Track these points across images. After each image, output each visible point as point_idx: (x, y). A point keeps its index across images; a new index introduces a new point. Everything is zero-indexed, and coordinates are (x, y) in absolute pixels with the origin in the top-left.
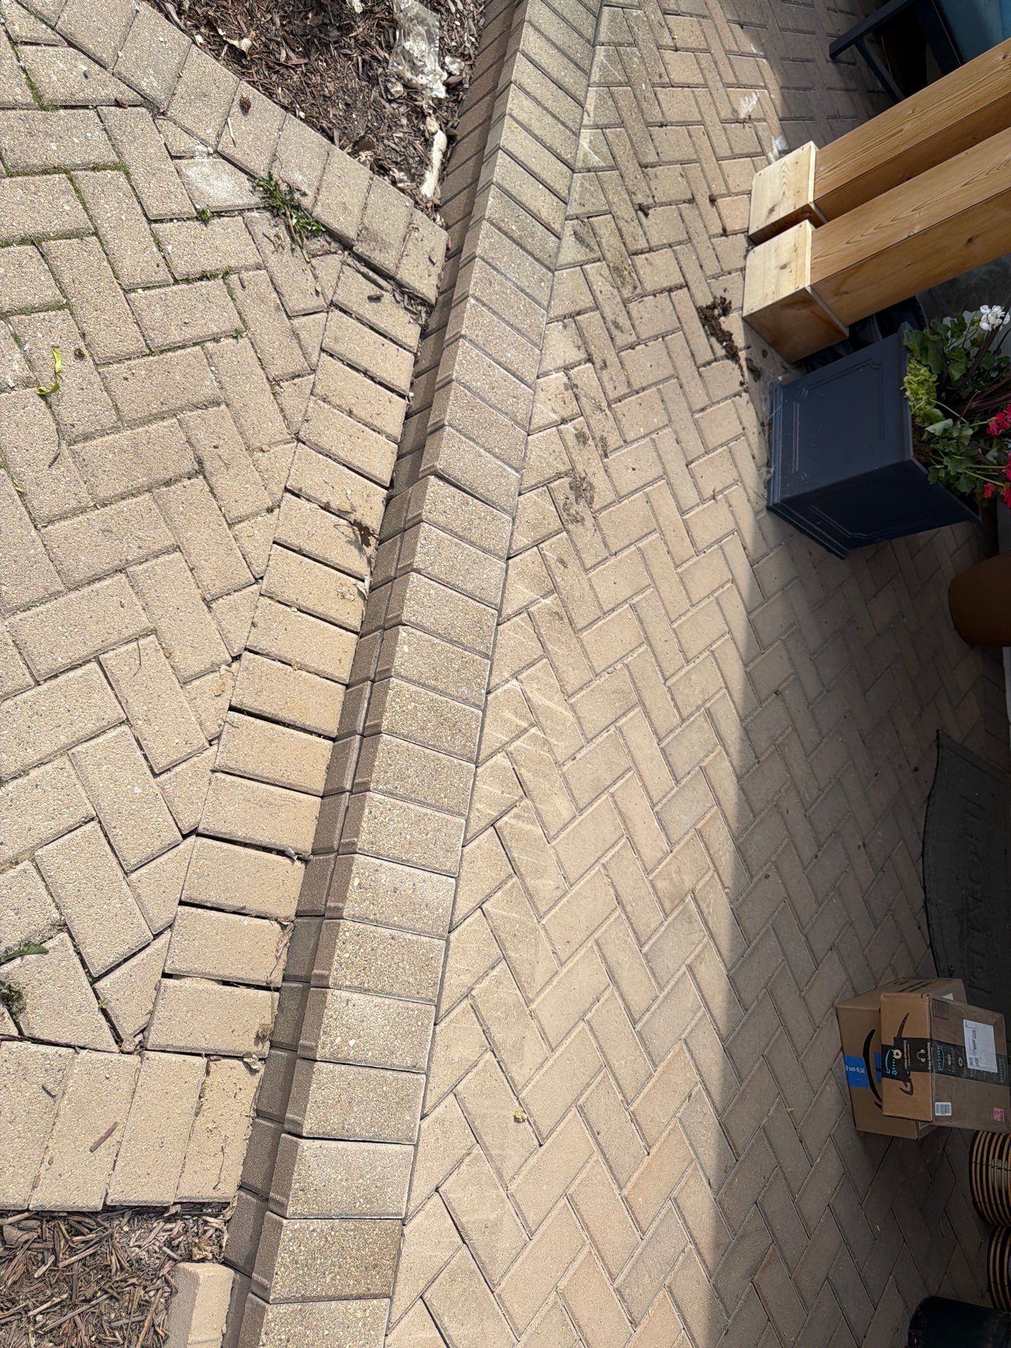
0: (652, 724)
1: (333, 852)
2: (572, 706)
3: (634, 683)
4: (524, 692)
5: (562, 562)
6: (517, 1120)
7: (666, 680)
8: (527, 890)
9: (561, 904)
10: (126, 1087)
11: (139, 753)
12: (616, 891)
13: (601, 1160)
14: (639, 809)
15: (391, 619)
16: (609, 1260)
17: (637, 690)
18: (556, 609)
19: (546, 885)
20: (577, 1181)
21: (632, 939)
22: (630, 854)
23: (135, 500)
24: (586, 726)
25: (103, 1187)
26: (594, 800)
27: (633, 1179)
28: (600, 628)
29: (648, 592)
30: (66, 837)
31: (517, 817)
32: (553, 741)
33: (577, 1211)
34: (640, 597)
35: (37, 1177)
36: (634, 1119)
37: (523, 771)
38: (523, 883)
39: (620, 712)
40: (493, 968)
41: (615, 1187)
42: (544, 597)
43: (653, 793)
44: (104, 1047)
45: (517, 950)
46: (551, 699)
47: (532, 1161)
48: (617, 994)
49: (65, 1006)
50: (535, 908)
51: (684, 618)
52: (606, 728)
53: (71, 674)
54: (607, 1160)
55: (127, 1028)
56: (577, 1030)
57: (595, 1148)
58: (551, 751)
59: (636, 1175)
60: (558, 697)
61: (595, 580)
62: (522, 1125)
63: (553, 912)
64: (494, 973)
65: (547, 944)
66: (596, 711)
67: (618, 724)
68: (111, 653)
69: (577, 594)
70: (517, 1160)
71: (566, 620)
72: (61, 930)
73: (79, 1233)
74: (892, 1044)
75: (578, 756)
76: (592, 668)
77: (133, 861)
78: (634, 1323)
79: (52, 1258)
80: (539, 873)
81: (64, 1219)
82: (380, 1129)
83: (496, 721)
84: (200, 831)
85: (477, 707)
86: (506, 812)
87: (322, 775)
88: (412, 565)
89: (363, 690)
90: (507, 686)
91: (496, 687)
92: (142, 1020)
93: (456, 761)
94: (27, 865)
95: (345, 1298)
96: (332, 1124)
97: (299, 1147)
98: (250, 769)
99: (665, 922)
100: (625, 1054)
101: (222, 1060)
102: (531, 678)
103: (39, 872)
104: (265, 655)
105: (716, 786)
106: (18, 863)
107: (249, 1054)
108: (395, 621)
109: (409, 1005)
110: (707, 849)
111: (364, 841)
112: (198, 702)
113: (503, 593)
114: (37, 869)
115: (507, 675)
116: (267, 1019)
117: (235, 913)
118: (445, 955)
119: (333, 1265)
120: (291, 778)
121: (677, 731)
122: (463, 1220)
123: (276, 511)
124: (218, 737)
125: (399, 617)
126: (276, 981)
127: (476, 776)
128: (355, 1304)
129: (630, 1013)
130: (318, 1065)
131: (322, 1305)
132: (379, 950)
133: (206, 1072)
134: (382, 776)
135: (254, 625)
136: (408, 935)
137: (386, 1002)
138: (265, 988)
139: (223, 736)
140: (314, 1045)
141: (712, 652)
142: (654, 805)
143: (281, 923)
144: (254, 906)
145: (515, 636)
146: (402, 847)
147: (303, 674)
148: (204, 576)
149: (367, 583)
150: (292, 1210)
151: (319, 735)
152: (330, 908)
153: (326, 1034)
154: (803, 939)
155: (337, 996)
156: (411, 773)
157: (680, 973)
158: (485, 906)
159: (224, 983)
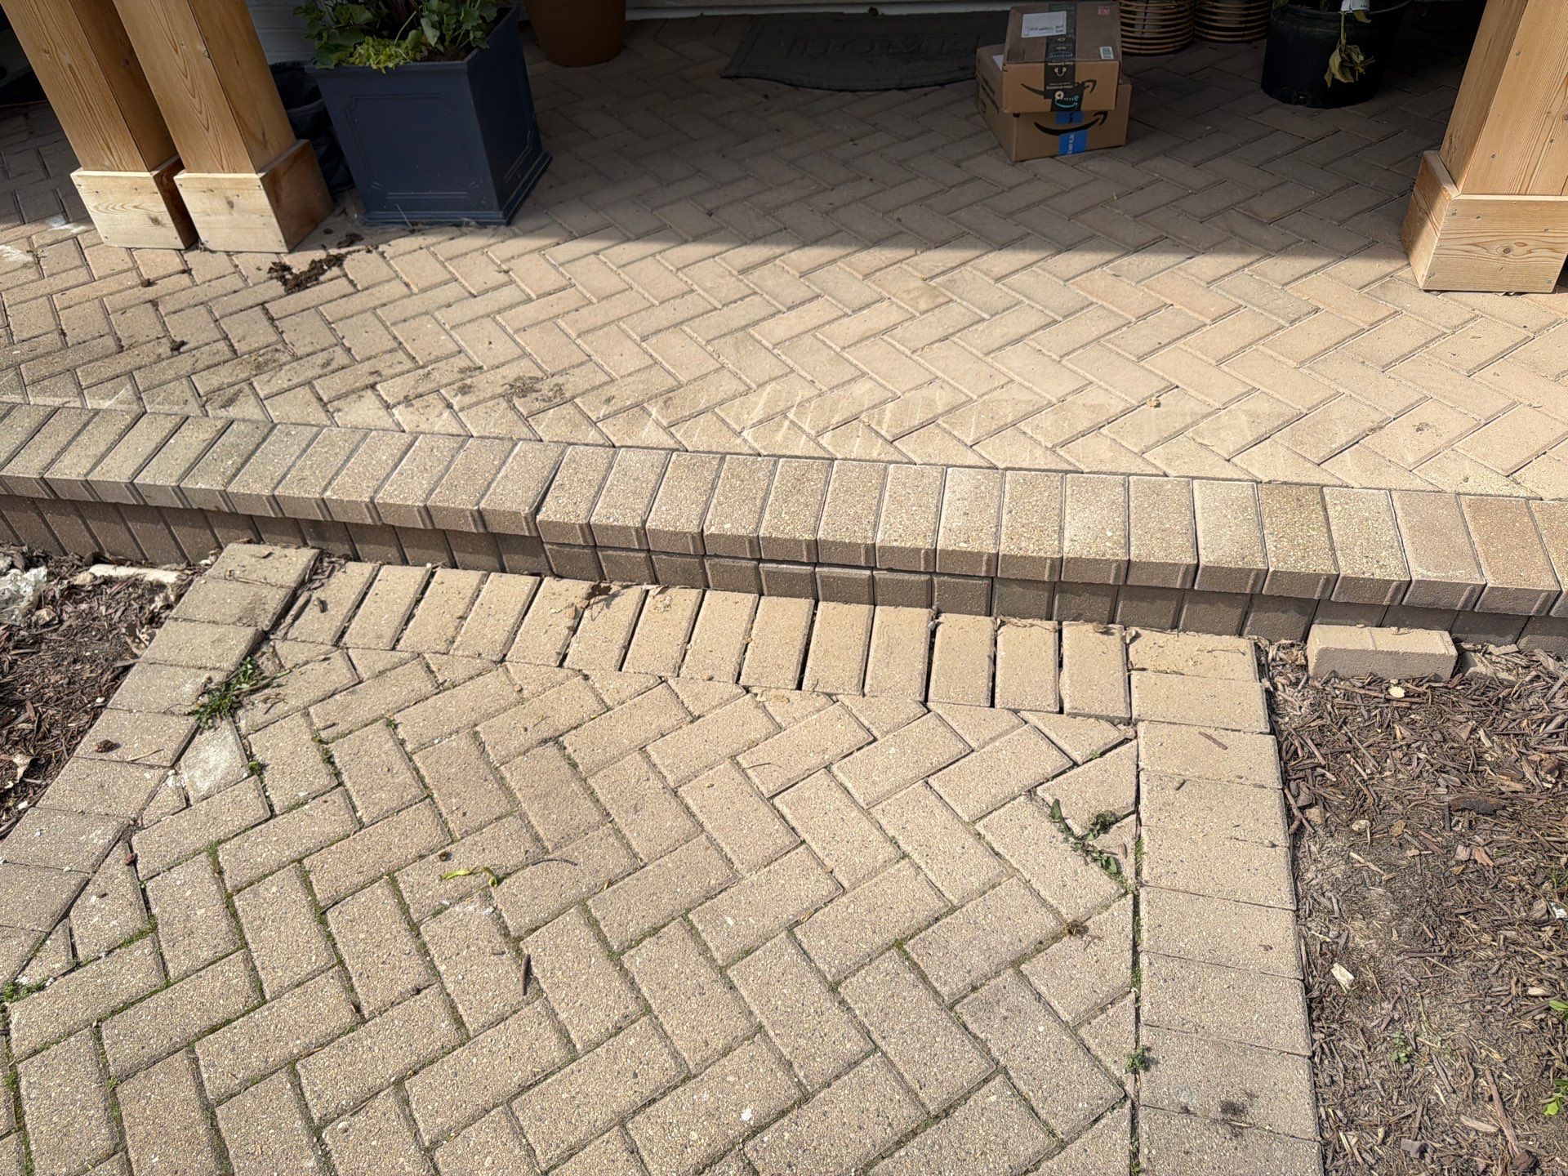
0: (764, 319)
1: (932, 580)
2: (759, 386)
3: (725, 335)
4: (754, 426)
5: (608, 400)
6: (1158, 405)
7: (716, 309)
8: (948, 412)
9: (956, 385)
10: (1167, 729)
11: (856, 754)
12: (936, 342)
13: (1183, 340)
14: (853, 327)
15: (694, 547)
16: (1268, 330)
17: (731, 332)
18: (661, 403)
19: (941, 398)
20: (1204, 358)
21: (980, 327)
22: (899, 332)
23: (597, 790)
24: (778, 372)
25: (1255, 736)
26: (851, 364)
27: (1196, 315)
28: (673, 366)
29: (624, 326)
30: (947, 800)
31: (879, 423)
32: (798, 399)
33: (1230, 356)
34: (631, 332)
35: (1255, 785)
36: (1143, 317)
37: (834, 421)
38: (941, 415)
39: (758, 345)
40: (1024, 433)
41: (1204, 329)
42: (650, 415)
43: (834, 315)
44: (1134, 750)
45: (1006, 416)
46: (756, 403)
47: (1192, 392)
48: (1032, 336)
49: (1102, 782)
50: (963, 404)
51: (646, 295)
52: (777, 356)
53: (789, 817)
54: (1182, 336)
55: (1113, 734)
56: (1070, 365)
57: (1172, 346)
58: (809, 400)
59: (1191, 313)
60: (752, 397)
61: (623, 372)
62: (1162, 402)
63: (965, 390)
64: (1029, 432)
65: (995, 393)
66: (765, 366)
67: (771, 347)
68: (762, 788)
69: (641, 386)
70: (1193, 403)
71: (671, 395)
72: (1035, 793)
73: (1296, 752)
74: (1050, 101)
75: (810, 378)
76: (716, 371)
77: (961, 746)
78: (1317, 310)
79: (1319, 770)
80: (930, 403)
81: (1285, 763)
82: (1182, 506)
83: (787, 447)
84: (922, 699)
85: (776, 463)
86: (877, 433)
87: (853, 606)
88: (637, 530)
89: (768, 573)
90: (750, 439)
91: (753, 449)
92: (1107, 725)
93: (834, 476)
94: (979, 827)
95: (1327, 519)
96: (1183, 541)
97: (1206, 567)
98: (856, 665)
99: (959, 300)
100: (1088, 326)
101: (1131, 659)
102: (738, 420)
103: (984, 816)
104: (741, 665)
105: (817, 263)
106: (979, 834)
107: (1123, 638)
108: (699, 542)
109: (1068, 493)
110: (882, 269)
111: (923, 544)
112: (797, 715)
113: (652, 448)
114: (981, 818)
115: (739, 441)
116: (1089, 627)
117: (995, 663)
118: (1020, 469)
119: (1302, 530)
120: (860, 631)
121: (767, 297)
122: (1250, 439)
123: (586, 672)
124: (830, 695)
125: (693, 537)
126: (1053, 624)
127: (845, 459)
128: (1331, 512)
129: (1049, 325)
130: (1133, 558)
131: (1335, 536)
132: (1024, 521)
133: (1143, 669)
134: (859, 535)
135: (711, 679)
136: (1006, 500)
137: (1068, 511)
138: (1060, 632)
139: (828, 691)
140: (1114, 565)
141: (678, 270)
142: (846, 315)
143: (1000, 626)
144: (987, 649)
145: (697, 436)
146: (924, 512)
147: (754, 632)
148: (668, 724)
149: (649, 587)
150: (1261, 566)
151: (814, 614)
152: (988, 571)
153: (1104, 555)
154: (954, 190)
155: (1070, 550)
156: (851, 511)
157: (1004, 288)
158: (969, 444)
159: (1061, 665)
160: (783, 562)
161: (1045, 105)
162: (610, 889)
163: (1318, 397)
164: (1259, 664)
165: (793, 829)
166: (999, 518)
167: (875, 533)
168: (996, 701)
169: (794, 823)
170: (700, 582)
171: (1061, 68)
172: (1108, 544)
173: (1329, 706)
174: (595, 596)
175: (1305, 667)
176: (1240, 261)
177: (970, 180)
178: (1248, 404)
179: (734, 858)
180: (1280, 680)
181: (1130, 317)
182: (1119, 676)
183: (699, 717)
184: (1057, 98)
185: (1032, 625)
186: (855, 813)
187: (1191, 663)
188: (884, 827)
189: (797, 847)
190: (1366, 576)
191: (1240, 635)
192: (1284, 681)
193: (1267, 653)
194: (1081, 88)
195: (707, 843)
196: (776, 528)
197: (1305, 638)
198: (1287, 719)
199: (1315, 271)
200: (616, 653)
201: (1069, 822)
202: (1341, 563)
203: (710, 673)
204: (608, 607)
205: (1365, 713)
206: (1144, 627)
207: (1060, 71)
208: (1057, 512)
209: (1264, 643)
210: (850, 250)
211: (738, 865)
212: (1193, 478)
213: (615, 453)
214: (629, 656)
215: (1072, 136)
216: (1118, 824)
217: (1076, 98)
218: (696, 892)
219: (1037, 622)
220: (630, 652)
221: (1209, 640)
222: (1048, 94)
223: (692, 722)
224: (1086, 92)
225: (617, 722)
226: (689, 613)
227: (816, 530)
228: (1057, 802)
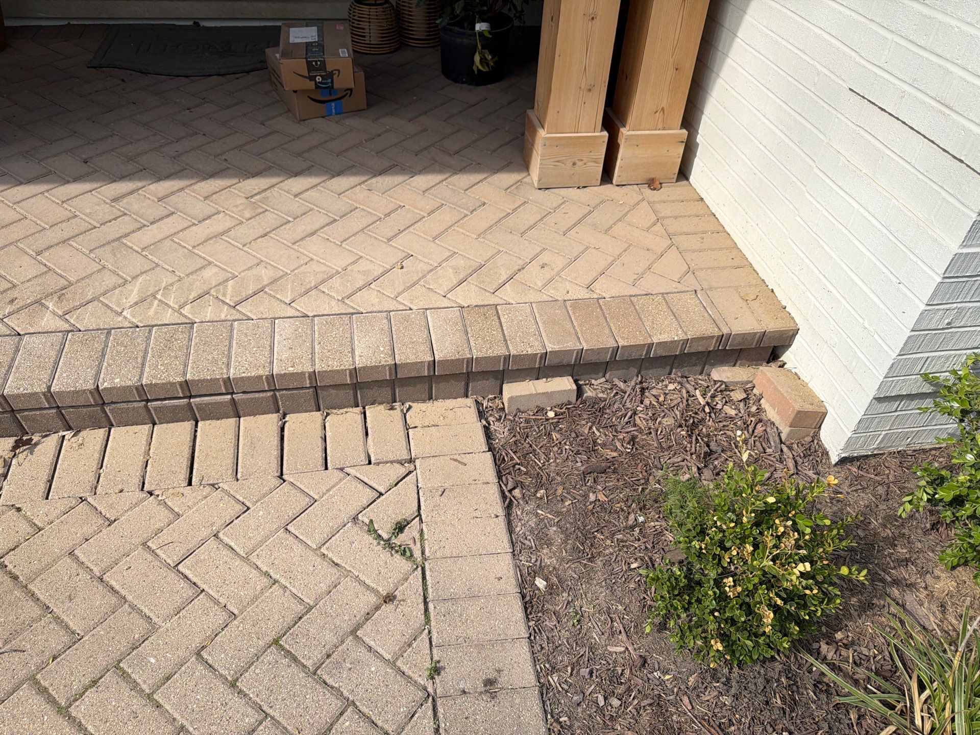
0: (133, 232)
1: (275, 394)
2: (133, 278)
3: (104, 245)
4: (131, 307)
5: (12, 301)
6: (402, 268)
7: (95, 227)
8: (272, 283)
9: (275, 265)
10: (432, 460)
11: (235, 522)
12: (259, 238)
13: (413, 227)
14: (201, 232)
15: (94, 399)
16: (459, 218)
17: (109, 243)
18: (56, 298)
19: (266, 275)
20: (426, 237)
21: (287, 226)
22: (232, 233)
23: (37, 592)
24: (146, 268)
25: (481, 454)
26: (200, 257)
27: (418, 212)
28: (64, 271)
29: (21, 246)
30: (301, 538)
31: (224, 295)
32: (164, 285)
33: (439, 235)
34: (28, 250)
35: (484, 483)
36: (388, 215)
37: (191, 297)
38: (267, 285)
39: (130, 250)
40: (324, 292)
41: (424, 220)
42: (48, 308)
43: (186, 225)
44: (415, 478)
45: (310, 282)
46: (132, 291)
47: (421, 258)
48: (322, 230)
49: (398, 502)
50: (281, 277)
51: (39, 222)
52: (145, 256)
53: (190, 576)
54: (412, 225)
55: (402, 471)
56: (347, 247)
57: (407, 231)
58: (172, 285)
59: (416, 211)
60: (128, 287)
61: (22, 279)
62: (404, 265)
63: (281, 268)
64: (326, 291)
65: (302, 268)
66: (136, 264)
67: (140, 251)
68: (169, 561)
69: (38, 288)
70: (422, 264)
71: (63, 292)
72: (358, 519)
73: (504, 459)
74: (314, 82)
75: (171, 269)
76: (99, 271)
77: (307, 500)
78: (484, 204)
79: (517, 467)
80: (259, 278)
81: (499, 466)
82: (422, 326)
83: (158, 318)
84: (279, 474)
85: (150, 331)
86: (223, 302)
87: (224, 421)
88: (44, 394)
89: (155, 409)
90: (129, 316)
91: (132, 323)
92: (397, 466)
93: (195, 335)
94: (324, 550)
95: (501, 323)
96: (425, 348)
97: (439, 361)
98: (230, 461)
99: (272, 210)
100: (355, 223)
101: (408, 422)
102: (118, 305)
103: (326, 542)
104: (144, 477)
105: (170, 191)
106: (324, 555)
107: (402, 410)
108: (96, 395)
109: (355, 327)
110: (217, 192)
111: (263, 372)
112: (190, 504)
113: (51, 332)
114: (324, 544)
115: (120, 319)
116: (382, 407)
117: (325, 441)
118: (323, 315)
119: (488, 332)
120: (230, 437)
121: (135, 217)
122: (455, 282)
123: (17, 506)
124: (213, 485)
125: (91, 392)
126: (360, 409)
127: (202, 322)
128: (503, 320)
129: (331, 223)
130: (397, 362)
131: (506, 332)
132: (329, 348)
133: (416, 427)
134: (218, 373)
135: (121, 491)
136: (316, 336)
137: (356, 338)
138: (365, 413)
139: (211, 482)
140: (387, 368)
141: (63, 202)
142: (194, 224)
143: (326, 417)
144: (319, 433)
145: (87, 319)
146: (262, 351)
147: (151, 451)
148: (91, 531)
149: (64, 433)
150: (469, 356)
151: (196, 431)
152: (310, 383)
153: (380, 362)
154: (261, 139)
155: (359, 363)
156: (210, 357)
157: (300, 201)
158: (288, 302)
159: (367, 434)
160: (165, 399)
161: (311, 85)
162: (54, 662)
163: (489, 254)
164: (479, 412)
165: (194, 584)
166: (313, 348)
167: (228, 368)
168: (329, 465)
169: (194, 580)
170: (105, 423)
171: (316, 62)
172: (382, 355)
173: (518, 429)
174: (19, 447)
175: (503, 409)
176: (439, 177)
177: (271, 134)
178: (453, 262)
179: (151, 615)
180: (491, 419)
181: (380, 215)
182: (402, 433)
183: (115, 520)
184: (318, 80)
185: (347, 412)
186: (238, 562)
187: (442, 418)
188: (260, 566)
189: (198, 595)
190: (524, 353)
191: (467, 397)
192: (493, 419)
193: (483, 404)
194: (331, 75)
195: (129, 610)
196: (155, 377)
197: (501, 393)
198: (497, 441)
199: (481, 181)
200: (42, 486)
201: (379, 532)
202: (511, 348)
203: (120, 487)
204: (32, 454)
205: (537, 429)
206: (413, 401)
207: (316, 64)
208: (349, 340)
209: (480, 399)
210: (193, 181)
211: (155, 619)
212: (426, 309)
213: (21, 340)
214: (53, 487)
215: (333, 104)
216: (409, 526)
217: (329, 80)
218: (124, 646)
219: (350, 409)
220: (54, 483)
221: (450, 403)
222: (312, 78)
223: (109, 525)
224: (335, 77)
225: (48, 537)
226: (99, 447)
227: (185, 374)
228: (371, 521)
